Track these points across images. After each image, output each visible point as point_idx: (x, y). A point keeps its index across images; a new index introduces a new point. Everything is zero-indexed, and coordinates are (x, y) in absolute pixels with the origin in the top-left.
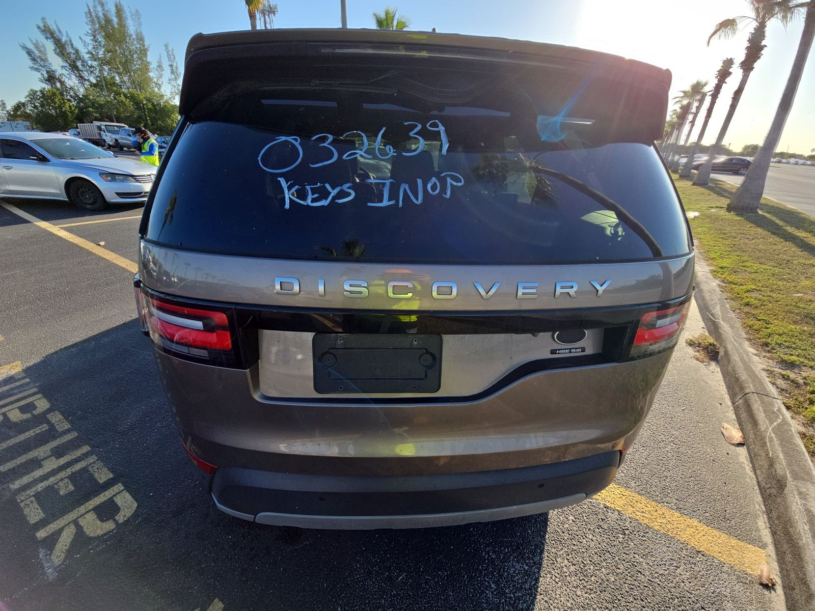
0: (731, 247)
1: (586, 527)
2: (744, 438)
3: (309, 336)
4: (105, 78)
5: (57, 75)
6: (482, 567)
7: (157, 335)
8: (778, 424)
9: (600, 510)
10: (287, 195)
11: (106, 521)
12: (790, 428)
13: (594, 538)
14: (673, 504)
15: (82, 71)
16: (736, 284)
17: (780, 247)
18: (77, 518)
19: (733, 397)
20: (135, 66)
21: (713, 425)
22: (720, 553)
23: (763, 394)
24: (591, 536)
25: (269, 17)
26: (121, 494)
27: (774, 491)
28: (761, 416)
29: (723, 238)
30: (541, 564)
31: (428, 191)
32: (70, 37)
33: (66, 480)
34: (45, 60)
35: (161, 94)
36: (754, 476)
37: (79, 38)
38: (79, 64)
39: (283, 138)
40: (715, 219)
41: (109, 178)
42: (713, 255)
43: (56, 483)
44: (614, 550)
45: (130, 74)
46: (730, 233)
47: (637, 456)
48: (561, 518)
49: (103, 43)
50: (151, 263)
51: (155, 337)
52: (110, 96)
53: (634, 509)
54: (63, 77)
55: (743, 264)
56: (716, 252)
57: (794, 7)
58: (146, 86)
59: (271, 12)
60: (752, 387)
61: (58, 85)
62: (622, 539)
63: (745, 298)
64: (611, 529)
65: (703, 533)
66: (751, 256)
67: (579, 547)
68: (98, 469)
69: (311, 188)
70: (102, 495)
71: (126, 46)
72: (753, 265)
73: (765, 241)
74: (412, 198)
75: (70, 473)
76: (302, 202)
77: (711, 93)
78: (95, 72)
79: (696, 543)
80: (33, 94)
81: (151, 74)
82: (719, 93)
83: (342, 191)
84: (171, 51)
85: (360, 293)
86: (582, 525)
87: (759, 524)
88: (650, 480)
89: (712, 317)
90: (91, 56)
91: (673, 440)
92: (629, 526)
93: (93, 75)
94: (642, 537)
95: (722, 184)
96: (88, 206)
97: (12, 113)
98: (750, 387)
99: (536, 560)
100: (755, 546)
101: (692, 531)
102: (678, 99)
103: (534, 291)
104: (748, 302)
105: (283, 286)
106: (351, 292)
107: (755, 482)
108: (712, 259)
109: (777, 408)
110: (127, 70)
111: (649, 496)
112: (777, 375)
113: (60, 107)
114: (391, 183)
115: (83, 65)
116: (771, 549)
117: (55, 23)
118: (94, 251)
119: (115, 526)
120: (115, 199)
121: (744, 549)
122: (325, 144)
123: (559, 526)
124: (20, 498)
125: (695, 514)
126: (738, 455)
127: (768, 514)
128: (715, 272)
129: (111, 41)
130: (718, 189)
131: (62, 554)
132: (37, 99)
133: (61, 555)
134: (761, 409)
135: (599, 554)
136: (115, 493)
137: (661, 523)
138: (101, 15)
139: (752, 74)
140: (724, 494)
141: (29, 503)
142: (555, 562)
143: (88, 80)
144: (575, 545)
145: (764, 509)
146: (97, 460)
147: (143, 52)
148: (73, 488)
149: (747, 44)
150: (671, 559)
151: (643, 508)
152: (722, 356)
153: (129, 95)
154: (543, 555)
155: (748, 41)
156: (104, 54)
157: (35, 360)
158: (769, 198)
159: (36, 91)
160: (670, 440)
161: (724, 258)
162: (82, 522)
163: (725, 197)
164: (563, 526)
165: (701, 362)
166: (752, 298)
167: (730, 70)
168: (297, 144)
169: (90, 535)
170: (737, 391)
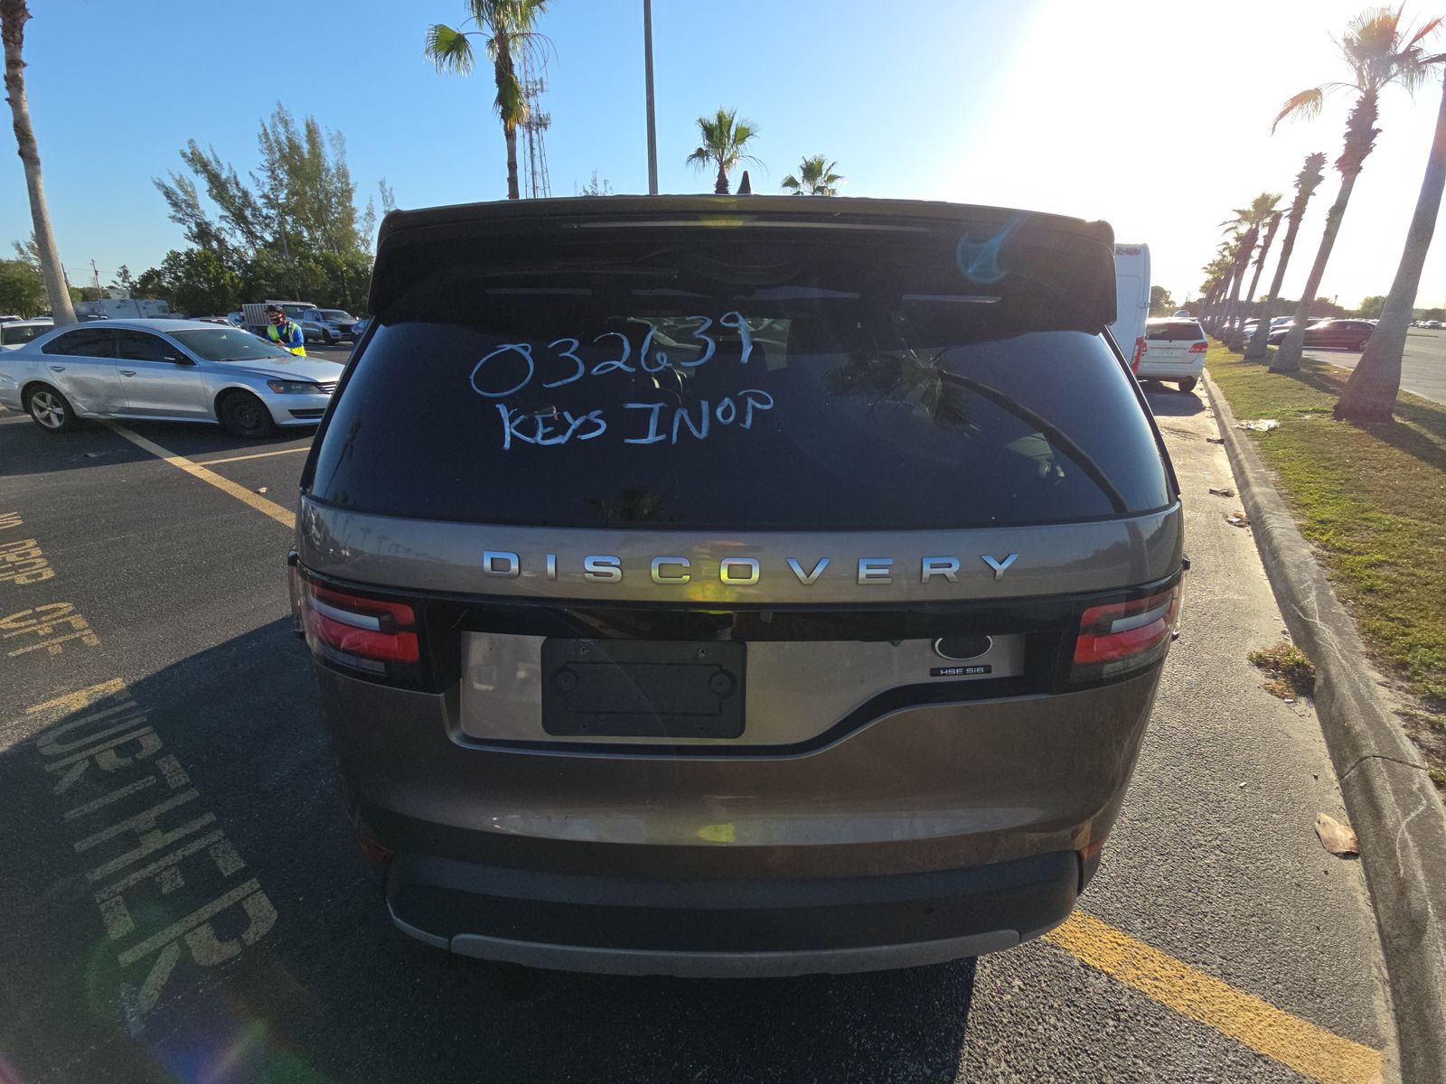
0: (1342, 484)
1: (1045, 1002)
2: (1358, 843)
3: (536, 642)
4: (287, 234)
5: (213, 229)
6: (847, 1064)
7: (316, 640)
8: (1418, 815)
9: (1073, 971)
10: (508, 430)
11: (227, 940)
12: (1440, 823)
13: (1059, 1024)
14: (1214, 966)
15: (252, 224)
16: (1349, 552)
17: (1434, 483)
18: (184, 934)
19: (1339, 764)
20: (333, 215)
21: (1299, 818)
22: (1298, 1057)
23: (1394, 758)
24: (1053, 1021)
25: (538, 133)
26: (254, 896)
27: (1404, 942)
28: (1388, 800)
29: (1326, 468)
30: (956, 1067)
31: (718, 420)
32: (235, 172)
33: (174, 869)
34: (194, 206)
35: (370, 255)
36: (1373, 915)
37: (248, 174)
38: (248, 213)
39: (508, 347)
40: (1309, 433)
41: (282, 388)
42: (1304, 499)
43: (158, 874)
44: (1096, 1048)
45: (325, 228)
46: (1340, 458)
47: (1148, 873)
48: (998, 982)
49: (285, 182)
50: (314, 527)
51: (313, 642)
52: (293, 261)
53: (1139, 972)
54: (223, 232)
55: (1364, 516)
56: (1311, 494)
57: (1425, 62)
58: (347, 245)
59: (540, 125)
60: (1373, 747)
61: (215, 244)
62: (1113, 1029)
63: (1366, 577)
64: (1093, 1009)
65: (1269, 1021)
66: (1380, 501)
67: (1031, 1040)
68: (224, 852)
69: (543, 418)
70: (225, 897)
71: (321, 185)
72: (1384, 516)
73: (1407, 472)
74: (693, 429)
75: (181, 858)
76: (529, 439)
77: (1288, 213)
78: (272, 225)
79: (1255, 1040)
80: (174, 257)
81: (356, 227)
82: (1303, 212)
83: (587, 421)
84: (389, 191)
85: (610, 575)
86: (1038, 997)
87: (1376, 1003)
88: (1173, 919)
89: (1301, 614)
90: (266, 201)
91: (1219, 843)
92: (1127, 1004)
93: (269, 231)
94: (1152, 1026)
95: (1326, 370)
96: (247, 432)
97: (138, 286)
98: (1370, 746)
99: (948, 1058)
100: (1363, 1044)
101: (1248, 1017)
102: (1229, 226)
103: (886, 571)
104: (1372, 585)
105: (494, 564)
106: (595, 574)
107: (1374, 926)
108: (1304, 506)
109: (1418, 785)
110: (321, 222)
111: (1168, 947)
112: (1422, 723)
113: (216, 279)
114: (660, 408)
115: (254, 215)
116: (1393, 1049)
117: (212, 150)
118: (250, 503)
119: (241, 949)
120: (287, 420)
121: (1344, 1050)
122: (567, 354)
123: (993, 997)
124: (100, 896)
125: (1257, 985)
126: (1345, 874)
127: (1392, 986)
128: (1308, 529)
129: (298, 177)
130: (1317, 379)
131: (156, 993)
132: (180, 266)
133: (153, 994)
134: (1388, 787)
135: (1067, 1055)
136: (245, 894)
137: (1189, 1000)
138: (283, 138)
139: (1360, 178)
140: (1315, 948)
141: (113, 905)
142: (983, 1065)
143: (262, 238)
144: (1021, 1034)
145: (1387, 977)
146: (224, 838)
147: (347, 194)
148: (183, 883)
149: (1346, 129)
150: (1205, 1069)
151: (1156, 972)
152: (1320, 687)
153: (321, 259)
154: (961, 1051)
155: (1347, 123)
156: (287, 198)
157: (145, 673)
158: (1411, 392)
159: (179, 254)
160: (1214, 843)
161: (1328, 503)
162: (190, 940)
163: (1332, 392)
164: (1001, 998)
165: (1279, 697)
166: (1379, 577)
167: (1319, 174)
168: (526, 355)
169: (202, 964)
170: (1348, 754)
